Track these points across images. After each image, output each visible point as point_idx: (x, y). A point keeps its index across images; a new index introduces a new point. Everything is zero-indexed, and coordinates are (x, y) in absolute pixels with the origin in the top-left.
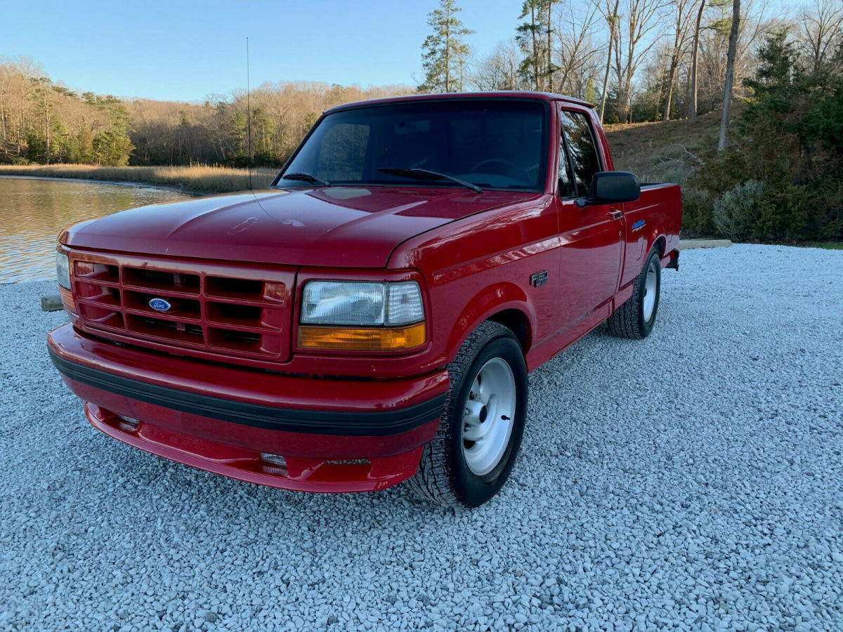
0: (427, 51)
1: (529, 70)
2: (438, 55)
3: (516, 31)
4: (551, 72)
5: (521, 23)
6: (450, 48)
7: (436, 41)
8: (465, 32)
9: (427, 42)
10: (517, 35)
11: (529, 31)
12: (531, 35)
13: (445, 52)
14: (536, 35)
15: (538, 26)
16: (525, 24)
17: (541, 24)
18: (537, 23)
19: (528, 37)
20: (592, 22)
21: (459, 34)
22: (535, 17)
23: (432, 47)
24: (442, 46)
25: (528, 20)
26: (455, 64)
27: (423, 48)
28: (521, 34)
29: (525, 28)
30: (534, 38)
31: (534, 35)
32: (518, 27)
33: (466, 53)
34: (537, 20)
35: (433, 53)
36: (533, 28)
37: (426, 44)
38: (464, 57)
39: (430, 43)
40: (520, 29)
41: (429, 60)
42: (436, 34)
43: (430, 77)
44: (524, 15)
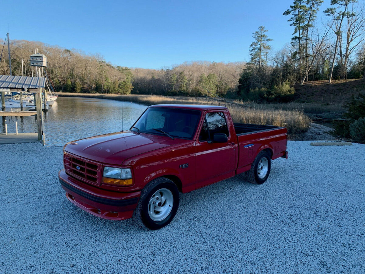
0: (252, 48)
1: (296, 56)
2: (256, 50)
3: (291, 40)
4: (307, 57)
5: (294, 36)
6: (262, 47)
7: (256, 44)
8: (269, 40)
9: (252, 45)
10: (292, 41)
11: (297, 39)
12: (298, 41)
13: (260, 49)
14: (301, 41)
15: (301, 37)
16: (295, 36)
17: (303, 37)
18: (301, 36)
20: (327, 35)
21: (266, 41)
22: (300, 33)
23: (254, 47)
24: (259, 46)
25: (297, 35)
26: (264, 54)
27: (250, 47)
28: (294, 41)
29: (295, 38)
32: (292, 38)
33: (269, 49)
35: (255, 49)
36: (299, 38)
37: (251, 45)
38: (268, 51)
39: (253, 45)
40: (293, 39)
41: (252, 52)
42: (256, 41)
43: (252, 59)
44: (295, 33)
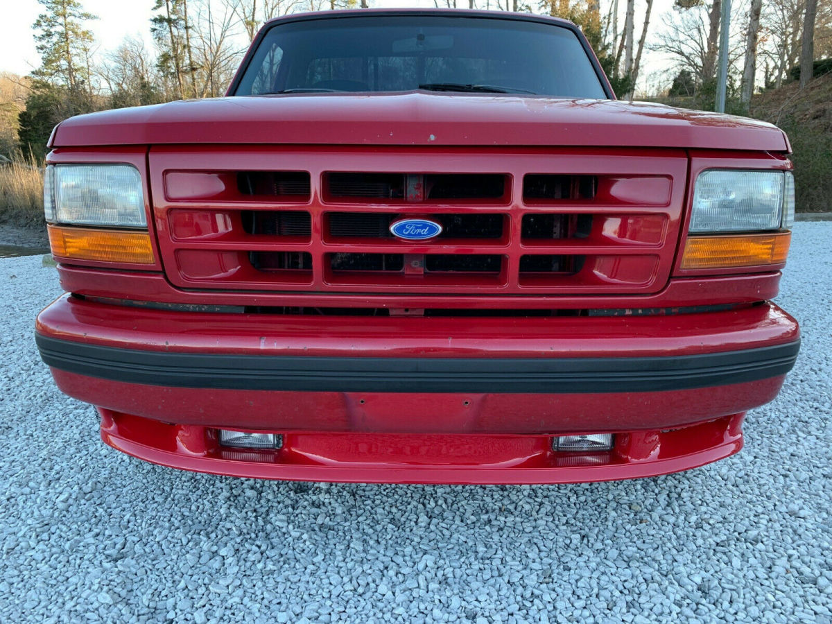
0: (39, 32)
1: (169, 65)
2: (55, 39)
3: (151, 22)
4: (193, 69)
5: (156, 14)
6: (70, 32)
7: (51, 23)
8: (87, 16)
9: (39, 21)
10: (154, 27)
11: (166, 23)
12: (168, 29)
13: (64, 36)
14: (173, 29)
15: (175, 20)
16: (160, 16)
17: (178, 19)
18: (173, 17)
19: (165, 29)
20: (231, 24)
21: (80, 17)
22: (170, 10)
23: (46, 28)
24: (60, 29)
25: (163, 12)
26: (78, 51)
27: (34, 28)
28: (157, 26)
29: (160, 20)
30: (171, 32)
31: (171, 29)
32: (153, 19)
33: (91, 40)
34: (172, 13)
35: (49, 35)
36: (169, 21)
37: (38, 24)
38: (89, 45)
39: (43, 24)
40: (155, 20)
41: (44, 42)
42: (50, 14)
43: (48, 62)
44: (159, 7)
